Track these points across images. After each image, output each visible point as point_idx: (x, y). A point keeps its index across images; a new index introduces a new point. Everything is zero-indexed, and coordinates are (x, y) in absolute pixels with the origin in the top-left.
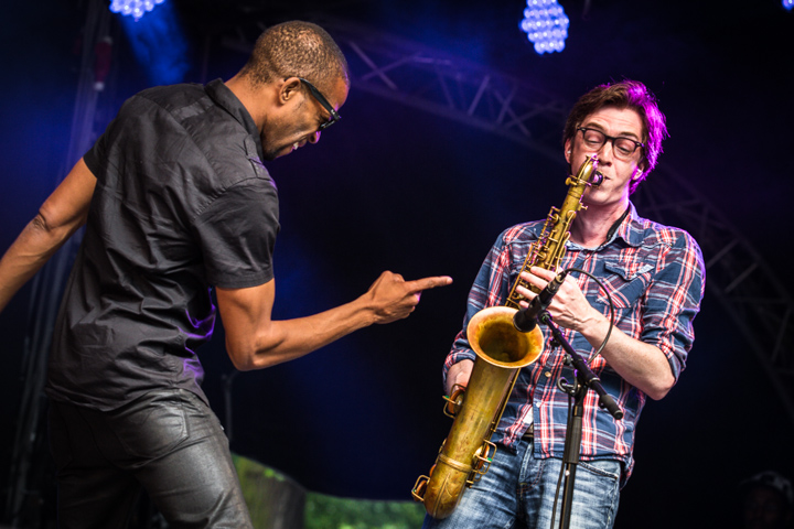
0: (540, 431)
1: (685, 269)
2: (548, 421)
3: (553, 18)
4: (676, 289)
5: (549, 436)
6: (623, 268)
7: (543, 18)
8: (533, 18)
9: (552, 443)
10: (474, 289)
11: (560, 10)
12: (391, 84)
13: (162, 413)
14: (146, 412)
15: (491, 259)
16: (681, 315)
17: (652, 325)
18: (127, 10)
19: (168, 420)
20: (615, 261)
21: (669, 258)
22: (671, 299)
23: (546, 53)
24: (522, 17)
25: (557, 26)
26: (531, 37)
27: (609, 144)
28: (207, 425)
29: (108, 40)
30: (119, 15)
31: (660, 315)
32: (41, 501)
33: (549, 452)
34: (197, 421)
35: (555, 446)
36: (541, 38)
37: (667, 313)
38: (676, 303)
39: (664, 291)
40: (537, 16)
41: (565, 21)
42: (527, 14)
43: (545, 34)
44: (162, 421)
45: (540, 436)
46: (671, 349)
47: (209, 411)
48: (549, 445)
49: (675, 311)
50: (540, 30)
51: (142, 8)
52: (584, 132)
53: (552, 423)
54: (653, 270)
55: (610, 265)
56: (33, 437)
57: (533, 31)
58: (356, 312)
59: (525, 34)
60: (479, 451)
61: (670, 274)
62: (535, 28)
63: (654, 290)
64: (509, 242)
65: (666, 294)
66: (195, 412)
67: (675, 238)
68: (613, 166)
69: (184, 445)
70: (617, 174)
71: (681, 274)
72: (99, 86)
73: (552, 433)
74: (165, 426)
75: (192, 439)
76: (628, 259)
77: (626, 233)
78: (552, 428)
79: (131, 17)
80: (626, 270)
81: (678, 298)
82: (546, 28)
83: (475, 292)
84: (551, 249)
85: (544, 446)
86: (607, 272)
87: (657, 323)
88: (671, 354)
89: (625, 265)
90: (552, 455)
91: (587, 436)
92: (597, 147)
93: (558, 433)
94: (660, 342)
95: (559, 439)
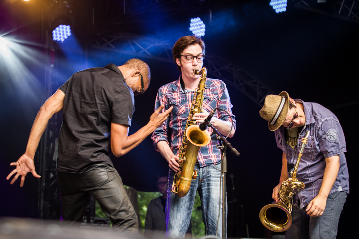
0: (199, 158)
2: (201, 154)
3: (200, 25)
4: (227, 101)
5: (202, 159)
6: (209, 97)
7: (196, 26)
8: (193, 26)
11: (202, 22)
12: (149, 53)
13: (99, 171)
14: (93, 171)
18: (59, 39)
19: (101, 174)
24: (190, 26)
25: (202, 28)
26: (194, 32)
27: (195, 59)
28: (114, 174)
29: (53, 50)
32: (50, 205)
34: (111, 173)
35: (206, 162)
38: (228, 105)
41: (204, 26)
43: (198, 31)
45: (200, 160)
47: (114, 169)
50: (196, 30)
54: (218, 96)
56: (44, 184)
57: (194, 30)
58: (149, 128)
59: (192, 32)
60: (194, 173)
61: (224, 97)
63: (220, 103)
64: (164, 93)
66: (109, 170)
69: (107, 181)
72: (52, 65)
74: (100, 175)
75: (110, 179)
76: (208, 93)
78: (202, 156)
79: (60, 41)
81: (228, 103)
82: (198, 29)
85: (203, 163)
90: (205, 165)
91: (213, 157)
92: (191, 60)
93: (205, 158)
94: (229, 120)
95: (206, 160)
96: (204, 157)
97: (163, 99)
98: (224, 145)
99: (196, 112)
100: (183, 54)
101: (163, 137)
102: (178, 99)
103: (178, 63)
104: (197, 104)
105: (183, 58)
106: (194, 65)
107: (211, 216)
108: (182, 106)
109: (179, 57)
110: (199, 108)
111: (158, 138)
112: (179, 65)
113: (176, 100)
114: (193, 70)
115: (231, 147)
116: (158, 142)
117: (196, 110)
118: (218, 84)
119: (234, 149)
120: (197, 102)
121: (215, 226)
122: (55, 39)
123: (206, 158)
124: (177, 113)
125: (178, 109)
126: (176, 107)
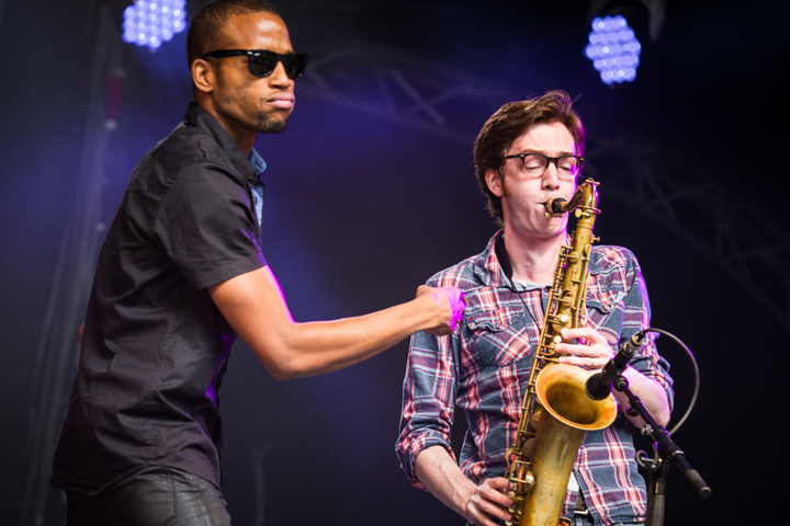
0: (590, 498)
3: (622, 43)
5: (601, 503)
7: (611, 43)
8: (599, 43)
9: (607, 510)
10: (413, 353)
11: (630, 34)
12: (438, 118)
13: (149, 488)
18: (142, 39)
22: (641, 323)
23: (615, 83)
24: (587, 42)
25: (627, 53)
26: (597, 65)
27: (552, 165)
29: (120, 73)
30: (133, 45)
33: (608, 520)
35: (611, 512)
36: (609, 66)
37: (647, 340)
39: (635, 317)
40: (604, 42)
41: (637, 47)
42: (592, 38)
43: (614, 61)
44: (147, 498)
45: (593, 504)
46: (665, 379)
48: (605, 512)
50: (608, 56)
51: (160, 37)
52: (524, 159)
53: (599, 488)
54: (624, 297)
57: (600, 59)
59: (590, 62)
61: (636, 298)
62: (601, 55)
68: (561, 188)
72: (111, 125)
73: (603, 499)
78: (600, 493)
79: (146, 48)
82: (614, 55)
83: (417, 357)
84: (574, 291)
85: (602, 514)
88: (667, 384)
90: (612, 522)
91: (633, 496)
92: (539, 172)
93: (609, 497)
94: (653, 372)
95: (612, 504)
96: (605, 495)
98: (661, 456)
99: (563, 324)
101: (435, 435)
102: (501, 315)
103: (494, 186)
104: (566, 299)
105: (511, 164)
106: (549, 188)
108: (515, 336)
109: (496, 163)
110: (573, 311)
111: (423, 439)
112: (497, 192)
113: (493, 318)
114: (545, 204)
115: (686, 463)
116: (423, 447)
117: (565, 317)
118: (618, 259)
119: (695, 474)
120: (564, 294)
122: (129, 36)
123: (614, 500)
124: (498, 357)
125: (502, 343)
126: (495, 339)
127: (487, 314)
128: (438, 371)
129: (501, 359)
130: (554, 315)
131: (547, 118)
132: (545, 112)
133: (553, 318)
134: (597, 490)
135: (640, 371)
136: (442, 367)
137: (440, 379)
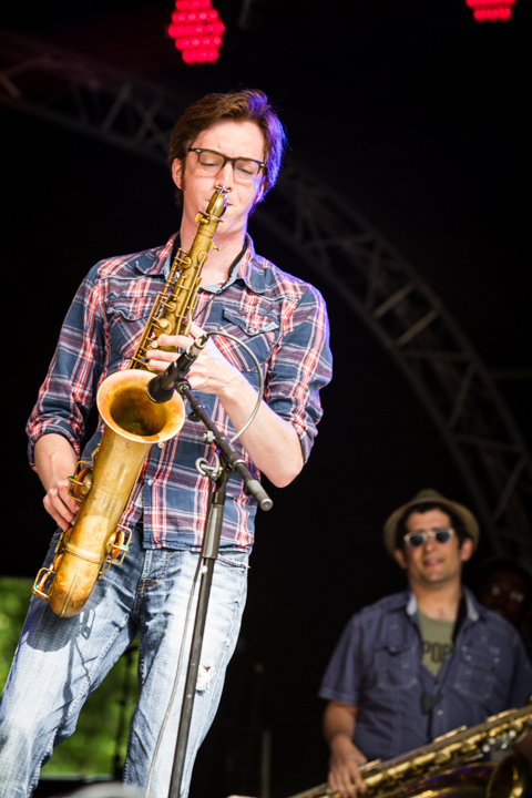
0: (150, 516)
1: (316, 328)
2: (161, 505)
3: (206, 23)
4: (306, 352)
5: (161, 523)
6: (243, 318)
8: (181, 22)
9: (165, 531)
10: (64, 330)
11: (214, 14)
15: (83, 295)
16: (314, 384)
17: (280, 394)
20: (235, 308)
21: (297, 317)
22: (301, 365)
23: (196, 65)
24: (169, 21)
25: (210, 33)
26: (179, 45)
27: (229, 166)
31: (289, 383)
33: (161, 542)
35: (168, 535)
36: (190, 46)
37: (297, 381)
38: (308, 368)
39: (293, 356)
40: (187, 21)
41: (221, 28)
42: (174, 17)
43: (196, 42)
45: (151, 522)
46: (304, 428)
48: (161, 534)
49: (307, 380)
50: (190, 37)
52: (199, 154)
53: (165, 508)
54: (278, 330)
55: (229, 312)
57: (182, 39)
60: (113, 538)
61: (300, 337)
62: (184, 35)
63: (281, 354)
64: (105, 275)
65: (296, 358)
67: (300, 293)
68: (234, 191)
70: (240, 199)
71: (312, 335)
73: (165, 520)
76: (249, 309)
77: (247, 274)
78: (164, 513)
80: (247, 321)
81: (310, 363)
83: (66, 335)
84: (181, 298)
85: (156, 535)
86: (225, 320)
87: (287, 393)
88: (305, 434)
89: (245, 315)
90: (164, 545)
93: (172, 520)
94: (292, 419)
95: (172, 527)
96: (168, 517)
97: (95, 293)
99: (162, 330)
100: (194, 146)
101: (61, 423)
102: (140, 304)
103: (178, 177)
104: (173, 306)
107: (146, 704)
109: (183, 154)
111: (46, 425)
112: (179, 183)
113: (131, 306)
116: (42, 434)
120: (171, 299)
121: (148, 744)
123: (176, 524)
124: (123, 347)
125: (130, 334)
126: (126, 328)
127: (129, 299)
128: (81, 351)
129: (125, 350)
130: (157, 319)
131: (236, 116)
132: (233, 111)
133: (155, 322)
134: (161, 510)
135: (279, 414)
136: (85, 349)
137: (82, 360)
